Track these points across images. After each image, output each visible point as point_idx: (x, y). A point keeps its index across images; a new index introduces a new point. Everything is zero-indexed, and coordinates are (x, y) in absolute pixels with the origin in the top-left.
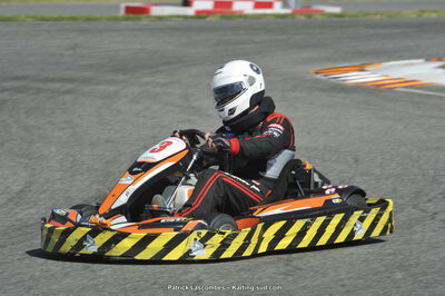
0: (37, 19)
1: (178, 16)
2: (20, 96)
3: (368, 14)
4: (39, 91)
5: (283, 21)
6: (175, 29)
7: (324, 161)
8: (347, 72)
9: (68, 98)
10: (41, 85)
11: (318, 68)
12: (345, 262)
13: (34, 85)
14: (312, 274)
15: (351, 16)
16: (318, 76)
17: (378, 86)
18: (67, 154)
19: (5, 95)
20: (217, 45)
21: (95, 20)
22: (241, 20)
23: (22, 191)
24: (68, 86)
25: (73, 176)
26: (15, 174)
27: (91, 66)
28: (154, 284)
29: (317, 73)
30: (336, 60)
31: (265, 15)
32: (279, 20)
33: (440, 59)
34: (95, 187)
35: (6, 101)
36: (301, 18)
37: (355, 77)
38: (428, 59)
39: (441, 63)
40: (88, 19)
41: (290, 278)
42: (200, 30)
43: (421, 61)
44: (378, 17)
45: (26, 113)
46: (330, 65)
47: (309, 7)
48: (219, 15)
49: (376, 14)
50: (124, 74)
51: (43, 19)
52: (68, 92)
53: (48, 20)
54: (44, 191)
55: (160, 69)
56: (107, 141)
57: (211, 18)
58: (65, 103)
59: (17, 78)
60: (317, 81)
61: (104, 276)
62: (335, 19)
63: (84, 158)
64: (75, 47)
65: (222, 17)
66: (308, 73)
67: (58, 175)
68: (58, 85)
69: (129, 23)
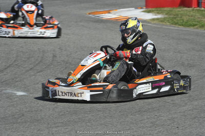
8: (102, 13)
11: (90, 12)
16: (90, 15)
17: (117, 20)
28: (38, 104)
30: (97, 9)
33: (142, 8)
34: (4, 64)
37: (106, 16)
38: (136, 8)
39: (142, 10)
43: (133, 9)
46: (95, 10)
60: (91, 18)
61: (16, 101)
66: (86, 14)
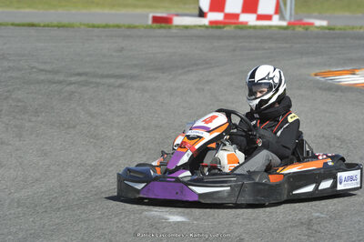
0: (89, 26)
1: (200, 26)
2: (84, 88)
3: (353, 28)
4: (98, 84)
5: (285, 31)
6: (199, 37)
7: (330, 147)
9: (121, 90)
10: (98, 80)
11: (317, 71)
12: (354, 227)
13: (94, 80)
14: (329, 236)
15: (340, 29)
16: (318, 78)
18: (126, 136)
19: (72, 88)
20: (234, 50)
21: (135, 27)
22: (251, 30)
23: (94, 164)
24: (120, 81)
25: (133, 153)
26: (87, 151)
27: (135, 66)
29: (316, 75)
30: (330, 65)
31: (270, 27)
32: (282, 31)
35: (73, 92)
36: (299, 29)
37: (348, 80)
40: (129, 27)
41: (312, 239)
42: (220, 38)
44: (362, 30)
45: (90, 102)
46: (327, 69)
47: (301, 20)
48: (233, 26)
49: (361, 28)
50: (163, 73)
51: (94, 26)
52: (121, 86)
53: (98, 27)
54: (112, 165)
55: (190, 69)
56: (157, 126)
57: (227, 28)
58: (119, 95)
59: (79, 74)
60: (318, 81)
62: (327, 31)
63: (140, 139)
64: (122, 50)
65: (236, 27)
66: (309, 75)
67: (121, 153)
68: (112, 80)
69: (162, 31)
